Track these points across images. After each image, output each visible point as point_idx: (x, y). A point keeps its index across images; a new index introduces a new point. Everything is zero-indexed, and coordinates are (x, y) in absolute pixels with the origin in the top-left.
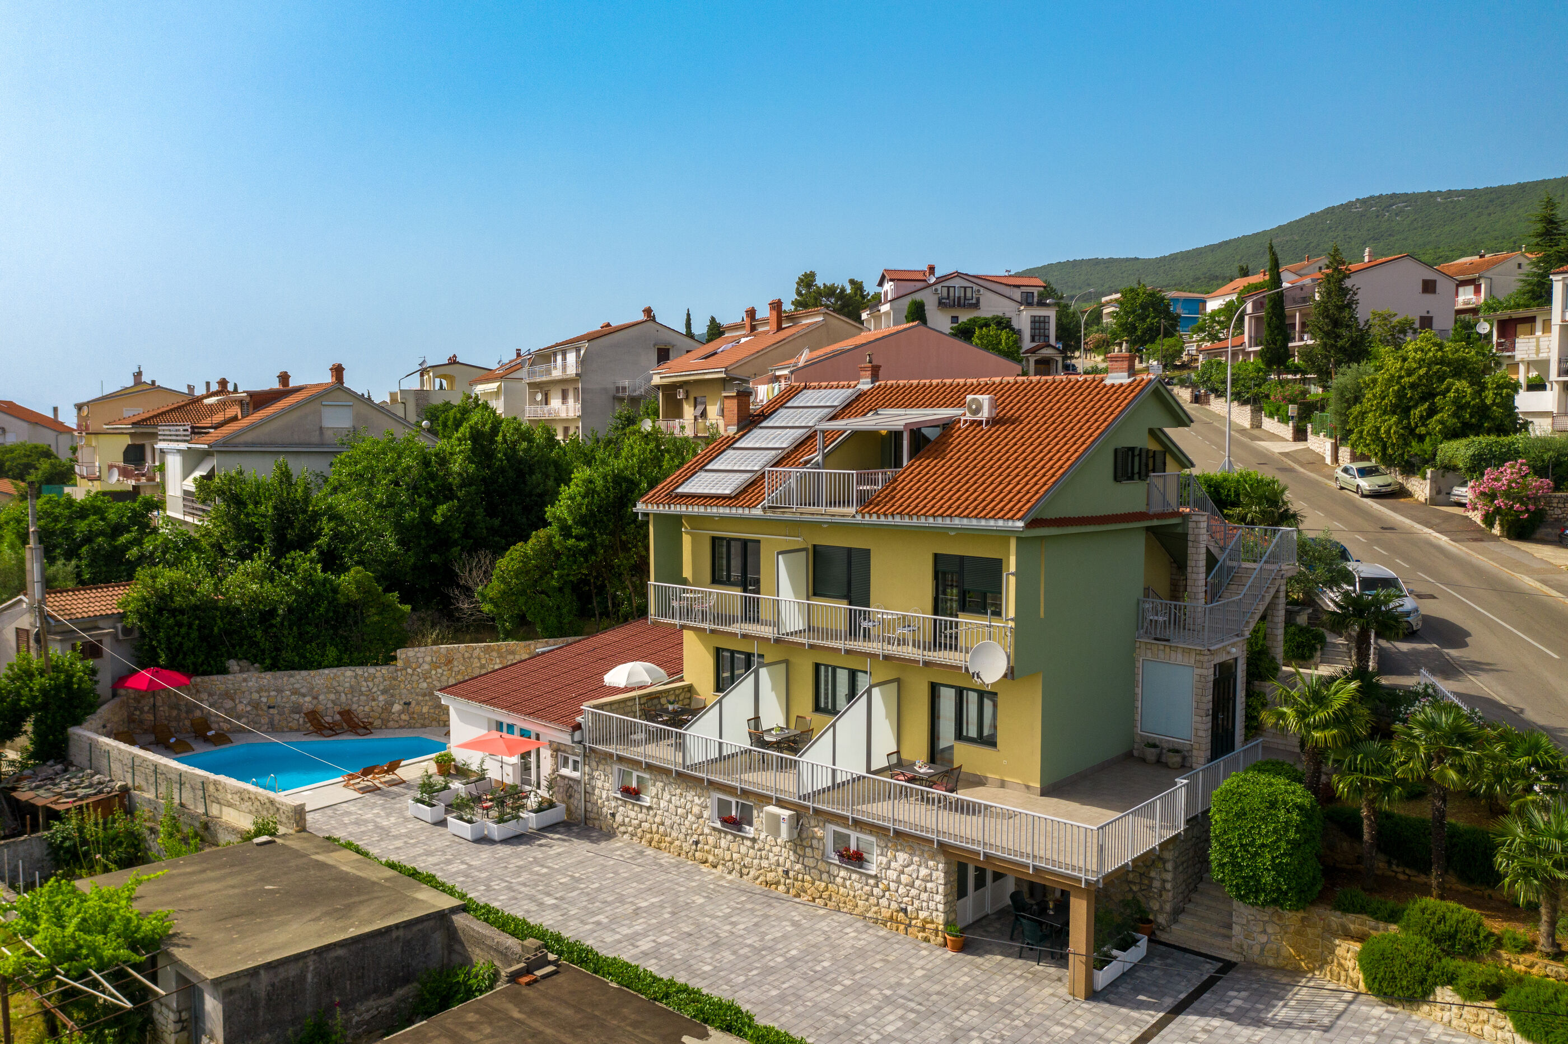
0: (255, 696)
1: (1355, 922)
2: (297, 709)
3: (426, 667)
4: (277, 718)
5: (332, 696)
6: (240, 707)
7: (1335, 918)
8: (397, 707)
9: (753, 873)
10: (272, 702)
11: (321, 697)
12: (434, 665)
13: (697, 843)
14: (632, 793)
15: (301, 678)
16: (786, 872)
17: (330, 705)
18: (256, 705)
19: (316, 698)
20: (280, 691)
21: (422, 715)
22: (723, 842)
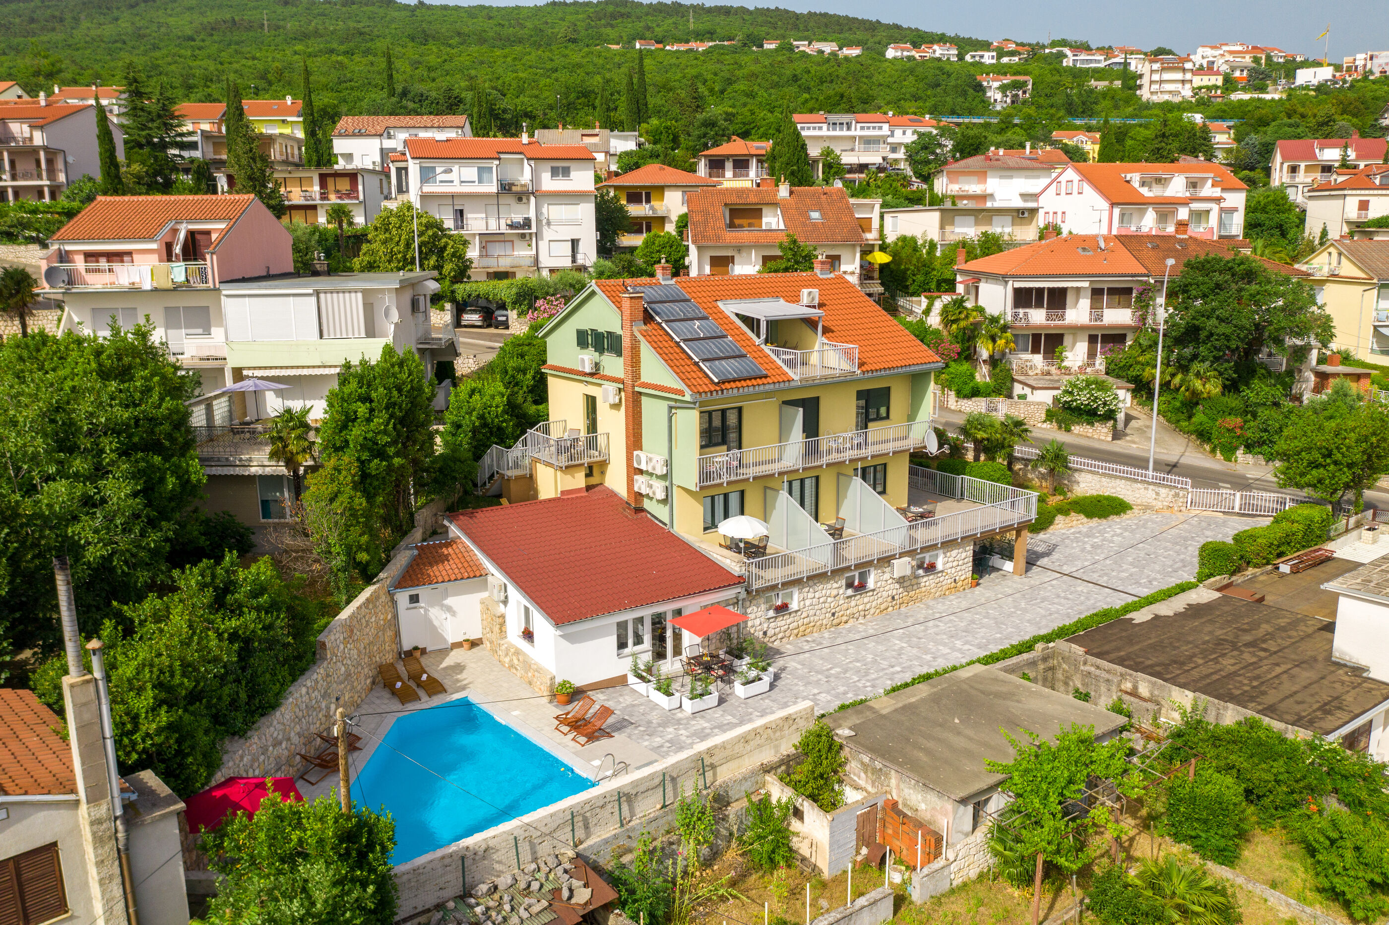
0: (251, 773)
2: (279, 765)
3: (342, 647)
5: (298, 728)
8: (333, 708)
9: (872, 611)
11: (291, 735)
12: (345, 642)
13: (833, 615)
14: (782, 609)
15: (276, 722)
16: (893, 598)
17: (297, 739)
19: (288, 739)
20: (265, 751)
22: (853, 603)
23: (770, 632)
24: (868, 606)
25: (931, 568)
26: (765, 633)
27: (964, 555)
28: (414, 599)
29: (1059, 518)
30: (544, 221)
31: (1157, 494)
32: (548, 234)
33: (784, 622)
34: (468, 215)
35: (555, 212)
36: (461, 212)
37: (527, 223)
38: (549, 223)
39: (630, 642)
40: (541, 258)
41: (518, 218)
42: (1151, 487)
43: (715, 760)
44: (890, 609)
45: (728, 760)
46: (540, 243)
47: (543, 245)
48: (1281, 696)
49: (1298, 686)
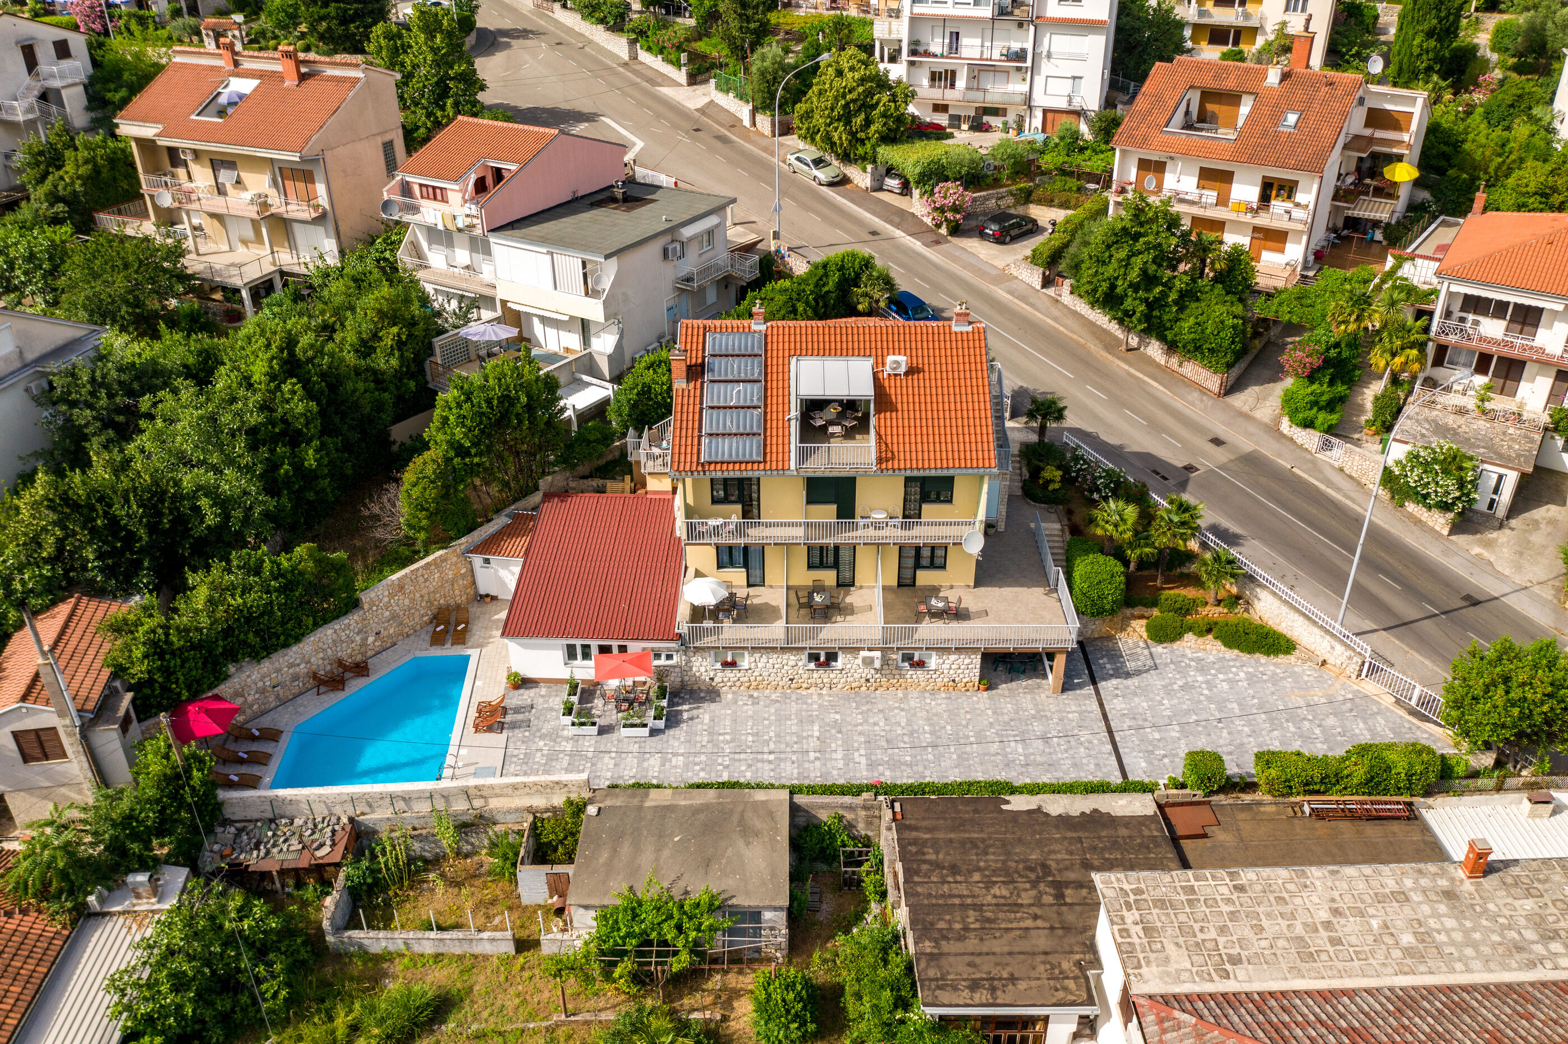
0: (260, 684)
1: (1137, 611)
2: (295, 678)
3: (386, 599)
4: (281, 692)
5: (321, 655)
6: (250, 699)
7: (1128, 612)
8: (371, 639)
10: (275, 682)
11: (313, 660)
12: (391, 596)
13: (792, 680)
15: (294, 653)
16: (868, 680)
17: (321, 662)
18: (262, 691)
19: (309, 662)
20: (278, 671)
21: (390, 636)
22: (815, 675)
23: (717, 680)
24: (835, 681)
26: (712, 679)
27: (967, 661)
28: (487, 561)
29: (1189, 637)
30: (1045, 53)
31: (1333, 648)
32: (1046, 68)
33: (730, 674)
34: (964, 41)
35: (1059, 43)
36: (957, 34)
37: (1020, 56)
38: (1049, 56)
39: (579, 656)
40: (1035, 96)
41: (1016, 46)
42: (1328, 638)
43: (484, 793)
44: (864, 688)
45: (497, 796)
46: (1036, 78)
47: (1039, 80)
48: (970, 949)
49: (1006, 949)
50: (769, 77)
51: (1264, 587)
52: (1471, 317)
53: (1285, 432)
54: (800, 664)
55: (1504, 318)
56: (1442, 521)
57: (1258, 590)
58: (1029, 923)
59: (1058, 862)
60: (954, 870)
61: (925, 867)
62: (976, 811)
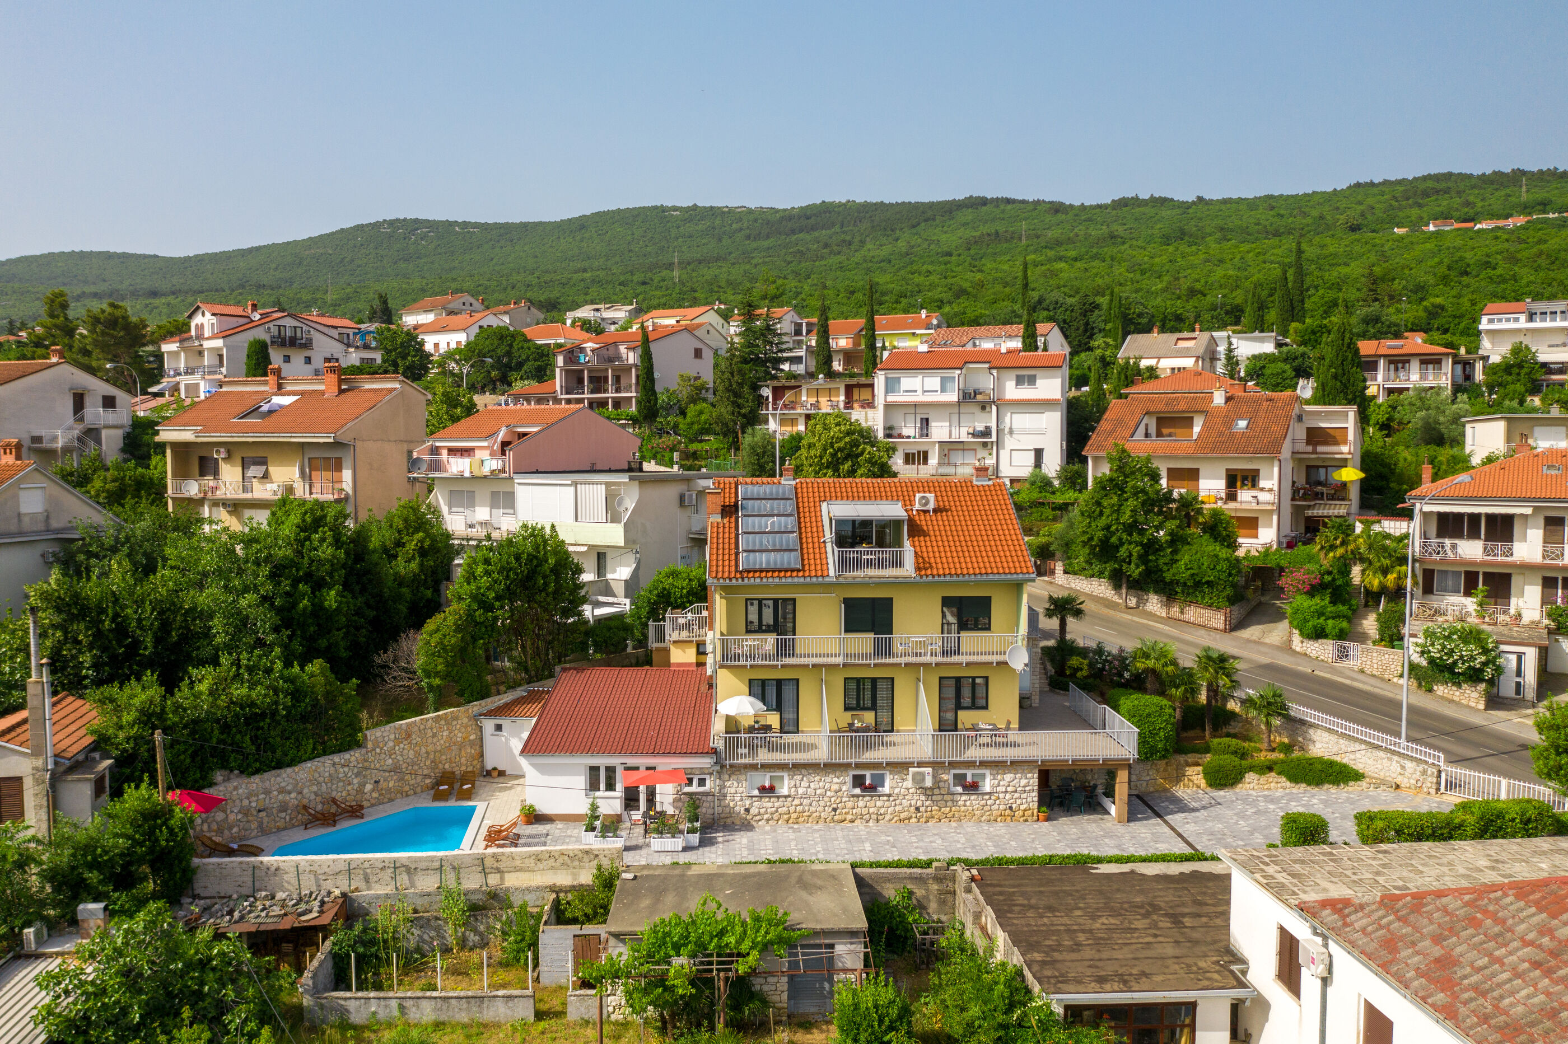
0: (246, 802)
1: (1191, 758)
2: (283, 808)
3: (391, 744)
4: (265, 820)
5: (315, 788)
6: (232, 817)
7: (1182, 758)
8: (369, 787)
9: (888, 817)
10: (260, 806)
11: (306, 791)
12: (397, 741)
13: (835, 810)
14: (767, 791)
15: (286, 776)
16: (917, 809)
17: (313, 797)
18: (246, 812)
19: (300, 793)
20: (267, 792)
21: (388, 789)
22: (861, 804)
23: (754, 811)
24: (882, 811)
25: (973, 787)
26: (747, 810)
27: (1023, 782)
28: (499, 728)
29: (1250, 777)
30: (1007, 430)
31: (1403, 767)
32: (1009, 443)
33: (769, 804)
34: (933, 424)
35: (1018, 420)
36: (927, 420)
37: (986, 433)
38: (1011, 432)
39: (602, 786)
40: (1002, 467)
41: (980, 427)
42: (1396, 758)
43: (501, 865)
44: (914, 820)
45: (517, 870)
46: (1001, 452)
47: (1004, 454)
48: (1087, 957)
49: (1130, 956)
50: (759, 450)
51: (1316, 726)
52: (1448, 542)
53: (1298, 649)
54: (844, 788)
55: (1479, 538)
56: (1475, 695)
57: (1311, 731)
58: (1150, 939)
59: (1166, 902)
60: (1050, 909)
61: (1016, 909)
62: (1062, 874)
